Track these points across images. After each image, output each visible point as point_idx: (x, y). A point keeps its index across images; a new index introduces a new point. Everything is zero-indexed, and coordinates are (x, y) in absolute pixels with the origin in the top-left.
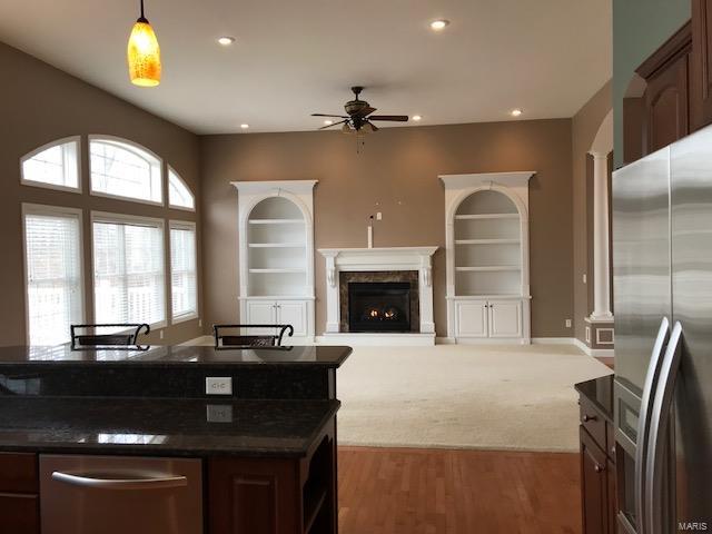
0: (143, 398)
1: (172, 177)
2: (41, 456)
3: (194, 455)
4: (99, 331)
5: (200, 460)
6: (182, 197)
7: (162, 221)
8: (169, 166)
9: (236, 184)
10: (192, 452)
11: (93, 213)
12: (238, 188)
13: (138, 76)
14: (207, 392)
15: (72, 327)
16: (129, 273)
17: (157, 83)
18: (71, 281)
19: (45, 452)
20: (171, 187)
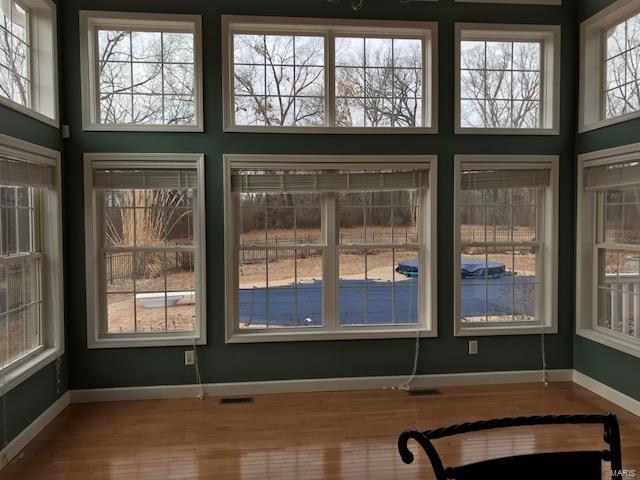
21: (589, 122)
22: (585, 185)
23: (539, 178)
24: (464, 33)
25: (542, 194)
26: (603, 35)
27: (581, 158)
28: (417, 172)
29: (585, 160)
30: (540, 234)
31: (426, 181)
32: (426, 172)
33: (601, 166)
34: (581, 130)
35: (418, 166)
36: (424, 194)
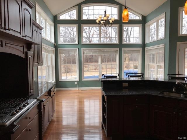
21: (147, 42)
22: (146, 53)
23: (138, 52)
24: (124, 26)
25: (139, 54)
26: (149, 26)
27: (146, 48)
28: (116, 51)
30: (139, 62)
31: (117, 52)
32: (117, 51)
33: (149, 50)
34: (146, 43)
35: (116, 50)
36: (117, 55)
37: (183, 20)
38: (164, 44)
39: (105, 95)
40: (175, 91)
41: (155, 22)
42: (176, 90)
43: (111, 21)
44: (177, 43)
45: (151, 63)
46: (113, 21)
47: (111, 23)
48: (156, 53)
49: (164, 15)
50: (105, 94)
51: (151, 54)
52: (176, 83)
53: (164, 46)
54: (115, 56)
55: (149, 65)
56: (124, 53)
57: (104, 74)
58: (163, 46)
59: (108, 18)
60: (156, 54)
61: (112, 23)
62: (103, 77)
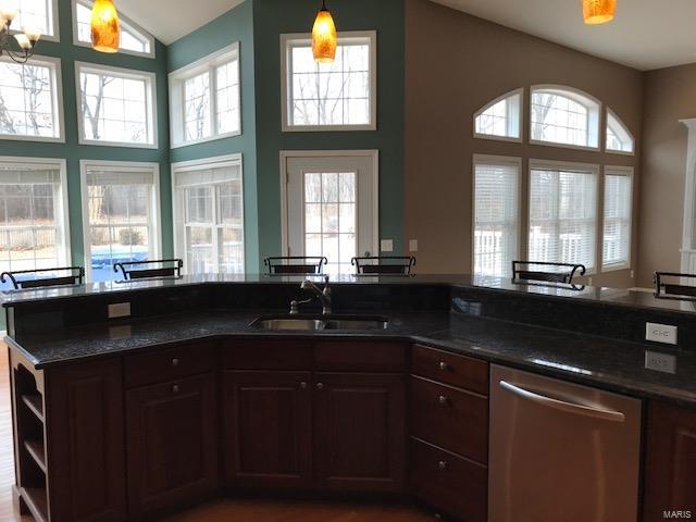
0: (579, 333)
1: (611, 120)
2: (491, 365)
3: (632, 394)
4: (532, 268)
5: (639, 402)
6: (620, 140)
7: (598, 166)
8: (608, 109)
9: (685, 121)
10: (631, 390)
11: (531, 161)
12: (689, 126)
13: (592, 15)
14: (647, 338)
15: (514, 262)
16: (561, 218)
17: (611, 18)
18: (508, 224)
19: (496, 363)
20: (608, 131)
21: (177, 141)
22: (176, 184)
23: (145, 178)
24: (82, 68)
25: (149, 189)
26: (183, 82)
27: (172, 165)
29: (176, 167)
30: (150, 219)
31: (57, 178)
32: (57, 171)
33: (186, 172)
34: (172, 147)
35: (50, 167)
36: (57, 188)
37: (295, 77)
38: (240, 155)
39: (37, 367)
40: (296, 312)
41: (205, 72)
42: (299, 307)
43: (23, 40)
44: (281, 152)
45: (195, 220)
46: (33, 42)
47: (22, 46)
48: (212, 185)
49: (235, 52)
50: (36, 362)
51: (192, 189)
52: (302, 286)
53: (239, 163)
54: (51, 194)
55: (188, 228)
56: (90, 182)
57: (10, 274)
58: (235, 159)
59: (9, 23)
60: (213, 189)
61: (26, 49)
62: (10, 286)
